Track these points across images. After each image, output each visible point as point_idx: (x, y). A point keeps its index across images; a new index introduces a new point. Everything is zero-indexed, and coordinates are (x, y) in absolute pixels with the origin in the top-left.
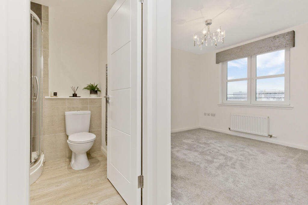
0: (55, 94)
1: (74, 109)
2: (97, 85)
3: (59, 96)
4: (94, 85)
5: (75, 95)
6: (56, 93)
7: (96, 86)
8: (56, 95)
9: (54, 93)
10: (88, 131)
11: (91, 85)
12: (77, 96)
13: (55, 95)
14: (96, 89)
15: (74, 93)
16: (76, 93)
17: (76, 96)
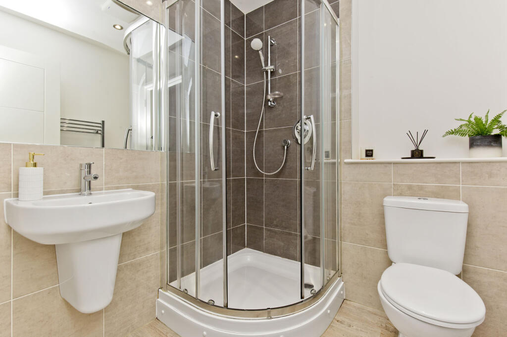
0: (369, 153)
1: (412, 192)
2: (499, 116)
3: (377, 157)
4: (487, 116)
5: (417, 154)
6: (372, 151)
7: (497, 120)
8: (372, 156)
9: (367, 151)
10: (459, 270)
11: (472, 120)
12: (424, 156)
13: (369, 156)
14: (496, 132)
15: (414, 148)
16: (420, 148)
17: (421, 156)
